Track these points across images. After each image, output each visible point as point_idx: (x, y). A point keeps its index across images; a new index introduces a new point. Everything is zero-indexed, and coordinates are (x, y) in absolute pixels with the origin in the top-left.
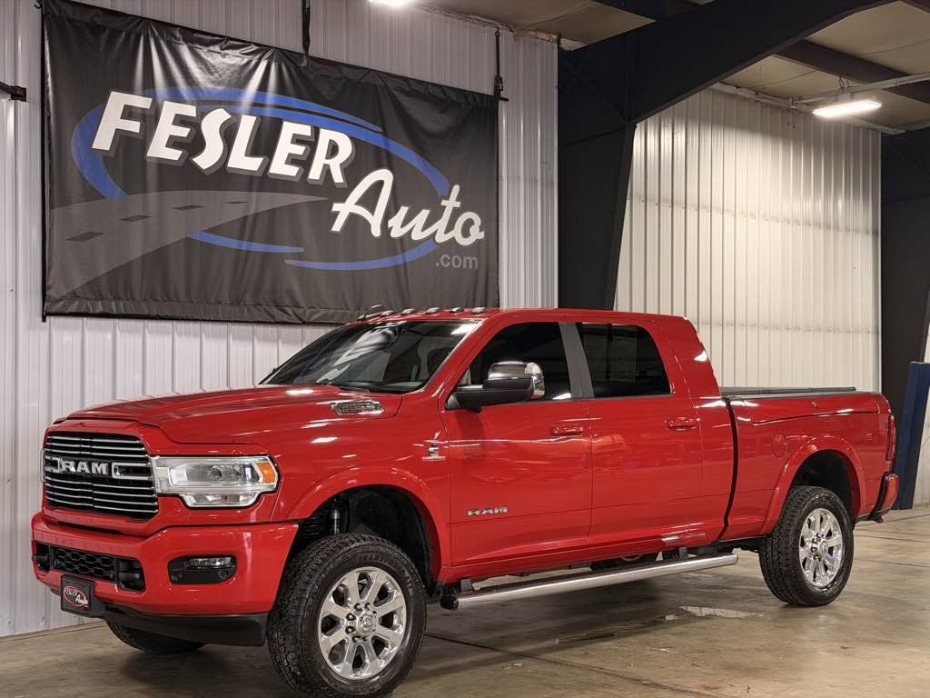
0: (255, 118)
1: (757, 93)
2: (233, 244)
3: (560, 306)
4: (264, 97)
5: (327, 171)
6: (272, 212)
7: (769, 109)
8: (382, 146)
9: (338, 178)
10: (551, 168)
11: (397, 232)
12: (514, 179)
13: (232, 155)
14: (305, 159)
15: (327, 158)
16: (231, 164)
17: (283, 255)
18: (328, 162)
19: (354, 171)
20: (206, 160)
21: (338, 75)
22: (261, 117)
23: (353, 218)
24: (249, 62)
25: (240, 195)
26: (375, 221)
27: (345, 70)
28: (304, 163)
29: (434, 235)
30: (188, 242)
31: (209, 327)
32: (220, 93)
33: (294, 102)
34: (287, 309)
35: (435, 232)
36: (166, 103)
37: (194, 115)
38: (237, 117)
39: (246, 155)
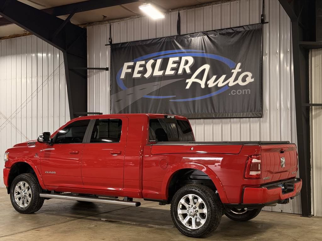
0: (161, 60)
5: (184, 70)
8: (206, 57)
9: (188, 71)
11: (211, 86)
13: (154, 72)
14: (177, 68)
15: (184, 66)
16: (154, 75)
20: (147, 75)
23: (194, 84)
26: (202, 83)
28: (176, 69)
29: (228, 83)
30: (143, 99)
35: (229, 82)
36: (137, 62)
37: (144, 63)
38: (156, 61)
39: (158, 71)
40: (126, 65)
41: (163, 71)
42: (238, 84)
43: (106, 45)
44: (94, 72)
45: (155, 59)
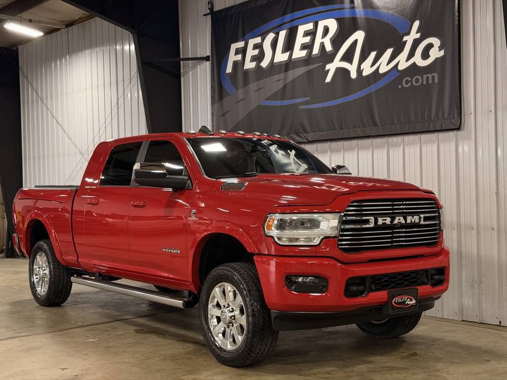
0: (286, 31)
5: (322, 46)
8: (358, 15)
9: (329, 48)
11: (368, 72)
13: (275, 55)
14: (310, 44)
15: (322, 38)
18: (323, 40)
20: (265, 64)
22: (289, 29)
23: (339, 71)
26: (352, 69)
28: (310, 46)
29: (397, 65)
30: (259, 108)
35: (399, 62)
36: (250, 40)
37: (260, 41)
38: (277, 34)
39: (282, 53)
40: (234, 47)
41: (288, 53)
42: (414, 64)
43: (204, 15)
44: (190, 66)
45: (276, 30)
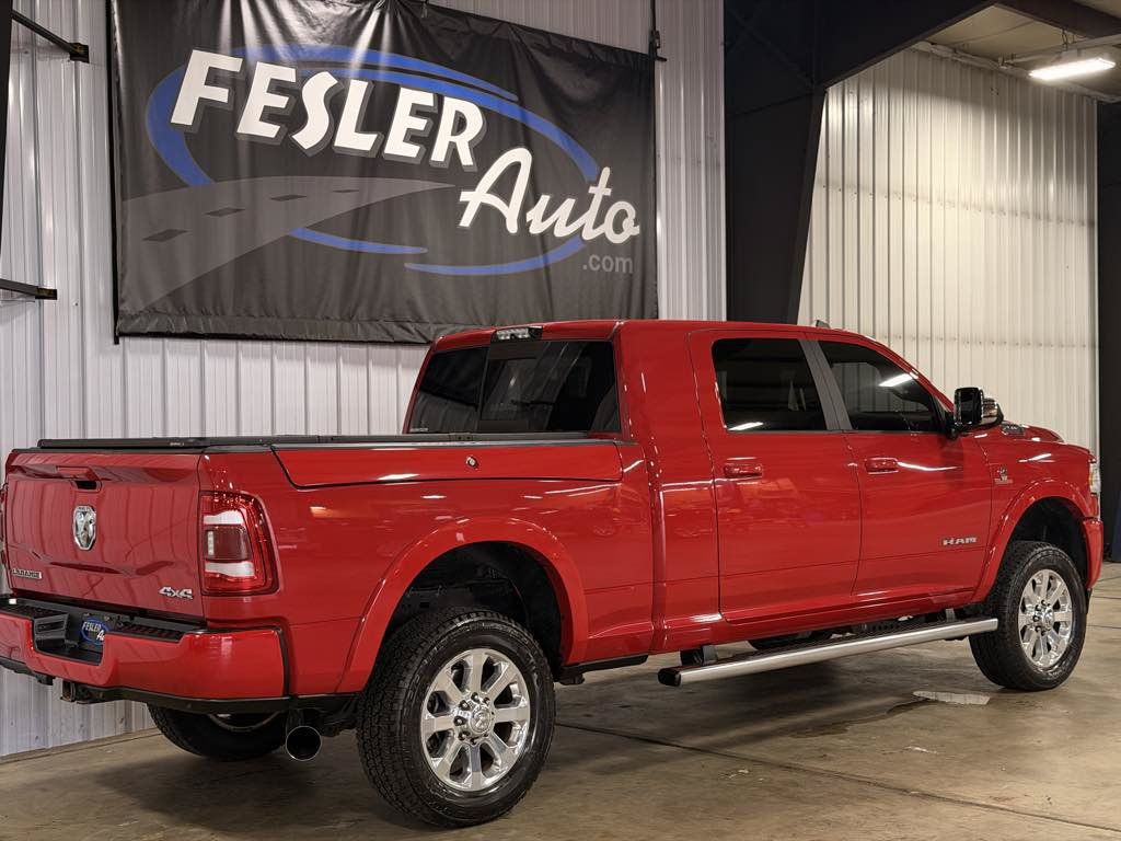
0: (366, 84)
1: (955, 51)
2: (344, 243)
3: (728, 318)
4: (377, 58)
5: (453, 151)
6: (389, 203)
7: (969, 70)
8: (518, 118)
9: (466, 159)
10: (717, 146)
11: (537, 228)
12: (674, 160)
13: (339, 130)
14: (426, 135)
15: (453, 134)
16: (338, 143)
17: (403, 257)
18: (454, 139)
19: (485, 151)
20: (308, 138)
21: (466, 29)
22: (373, 82)
23: (485, 209)
24: (359, 12)
25: (350, 182)
26: (511, 213)
27: (473, 22)
28: (426, 140)
29: (581, 230)
30: (289, 241)
31: (314, 348)
32: (324, 52)
33: (413, 63)
34: (408, 325)
35: (582, 227)
36: (259, 65)
37: (293, 80)
38: (343, 82)
39: (357, 131)
41: (374, 136)
42: (603, 237)
45: (340, 72)
